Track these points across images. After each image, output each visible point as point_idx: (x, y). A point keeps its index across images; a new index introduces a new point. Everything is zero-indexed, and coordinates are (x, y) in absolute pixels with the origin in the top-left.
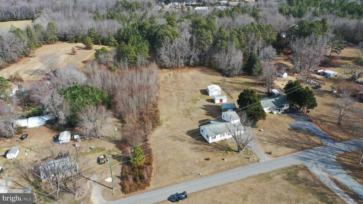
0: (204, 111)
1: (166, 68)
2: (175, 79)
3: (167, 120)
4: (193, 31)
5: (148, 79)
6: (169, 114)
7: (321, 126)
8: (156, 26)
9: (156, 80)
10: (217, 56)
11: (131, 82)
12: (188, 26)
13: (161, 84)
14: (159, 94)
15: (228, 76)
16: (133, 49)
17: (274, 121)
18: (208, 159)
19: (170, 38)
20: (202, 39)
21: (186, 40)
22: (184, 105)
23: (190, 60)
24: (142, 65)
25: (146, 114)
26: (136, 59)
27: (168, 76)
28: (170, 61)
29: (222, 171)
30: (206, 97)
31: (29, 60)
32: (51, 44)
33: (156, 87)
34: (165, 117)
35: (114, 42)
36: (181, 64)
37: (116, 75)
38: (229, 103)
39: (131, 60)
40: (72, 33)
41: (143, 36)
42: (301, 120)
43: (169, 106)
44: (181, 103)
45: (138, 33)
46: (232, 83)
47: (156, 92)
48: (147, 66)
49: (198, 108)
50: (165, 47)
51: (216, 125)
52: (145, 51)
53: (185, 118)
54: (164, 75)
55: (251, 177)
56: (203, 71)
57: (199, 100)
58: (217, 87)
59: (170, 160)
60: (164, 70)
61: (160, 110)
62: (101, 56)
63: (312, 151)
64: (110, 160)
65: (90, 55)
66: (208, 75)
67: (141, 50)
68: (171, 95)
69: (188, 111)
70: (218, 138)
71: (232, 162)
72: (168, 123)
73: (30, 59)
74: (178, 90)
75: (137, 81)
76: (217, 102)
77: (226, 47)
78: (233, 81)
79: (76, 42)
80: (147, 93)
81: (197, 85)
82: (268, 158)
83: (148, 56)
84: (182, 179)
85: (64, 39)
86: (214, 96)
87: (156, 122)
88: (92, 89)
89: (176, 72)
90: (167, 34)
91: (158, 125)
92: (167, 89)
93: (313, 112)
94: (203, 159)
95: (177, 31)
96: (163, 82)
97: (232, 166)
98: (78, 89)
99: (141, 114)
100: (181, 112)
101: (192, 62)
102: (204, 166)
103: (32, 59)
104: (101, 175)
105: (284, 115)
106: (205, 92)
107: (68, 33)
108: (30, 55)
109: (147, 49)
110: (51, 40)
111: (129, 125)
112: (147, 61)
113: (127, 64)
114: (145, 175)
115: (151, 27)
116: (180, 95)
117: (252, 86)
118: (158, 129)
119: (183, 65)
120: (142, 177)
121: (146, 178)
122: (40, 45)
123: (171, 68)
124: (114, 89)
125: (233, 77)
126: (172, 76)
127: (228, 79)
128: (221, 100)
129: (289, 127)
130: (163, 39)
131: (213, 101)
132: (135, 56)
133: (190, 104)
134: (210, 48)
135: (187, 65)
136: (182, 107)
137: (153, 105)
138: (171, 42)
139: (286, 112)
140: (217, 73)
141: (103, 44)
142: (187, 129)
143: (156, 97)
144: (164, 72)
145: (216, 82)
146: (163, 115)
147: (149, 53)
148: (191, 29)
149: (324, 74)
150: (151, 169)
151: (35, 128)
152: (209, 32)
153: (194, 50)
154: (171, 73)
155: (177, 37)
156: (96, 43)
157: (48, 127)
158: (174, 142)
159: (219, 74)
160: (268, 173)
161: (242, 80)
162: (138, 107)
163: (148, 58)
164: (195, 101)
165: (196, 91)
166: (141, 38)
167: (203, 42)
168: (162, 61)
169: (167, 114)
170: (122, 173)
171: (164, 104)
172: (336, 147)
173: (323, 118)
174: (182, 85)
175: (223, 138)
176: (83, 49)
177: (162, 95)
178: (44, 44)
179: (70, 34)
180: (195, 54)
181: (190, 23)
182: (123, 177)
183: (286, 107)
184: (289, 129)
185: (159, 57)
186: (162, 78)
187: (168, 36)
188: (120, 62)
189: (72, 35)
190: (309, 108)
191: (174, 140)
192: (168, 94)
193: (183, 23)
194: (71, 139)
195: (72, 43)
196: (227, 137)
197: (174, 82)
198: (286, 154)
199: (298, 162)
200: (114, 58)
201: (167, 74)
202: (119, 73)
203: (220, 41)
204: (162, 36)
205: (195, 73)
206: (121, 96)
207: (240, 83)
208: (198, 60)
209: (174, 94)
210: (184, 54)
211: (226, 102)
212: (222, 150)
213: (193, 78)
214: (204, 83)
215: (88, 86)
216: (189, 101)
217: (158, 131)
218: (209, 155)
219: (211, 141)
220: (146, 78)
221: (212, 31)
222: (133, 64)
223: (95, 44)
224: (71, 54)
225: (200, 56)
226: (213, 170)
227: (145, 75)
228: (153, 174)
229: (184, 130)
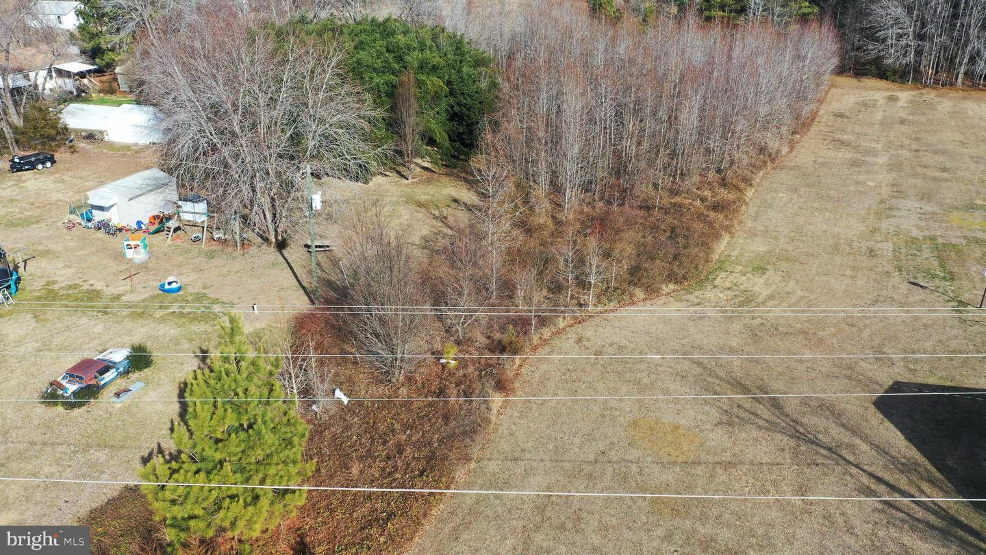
3: (761, 269)
6: (792, 240)
22: (930, 217)
34: (758, 247)
43: (816, 205)
44: (911, 205)
53: (904, 287)
68: (856, 164)
72: (759, 286)
74: (917, 151)
91: (671, 277)
96: (840, 115)
100: (887, 247)
116: (919, 170)
118: (661, 300)
136: (908, 223)
146: (754, 235)
158: (718, 437)
169: (776, 239)
171: (794, 190)
186: (845, 102)
191: (729, 420)
192: (840, 155)
197: (904, 121)
201: (878, 95)
209: (881, 160)
217: (650, 318)
229: (867, 367)
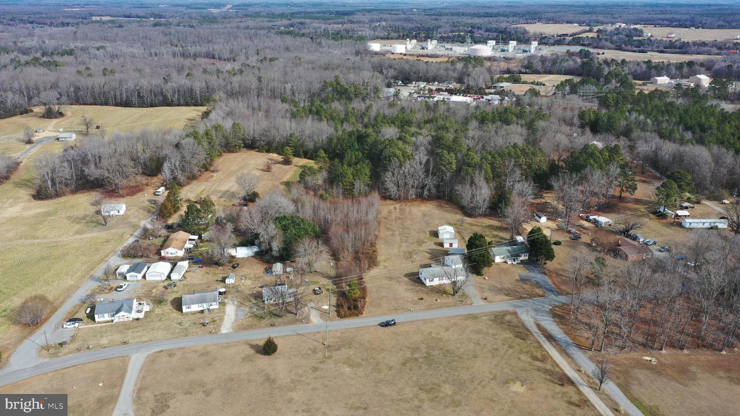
0: (428, 255)
1: (391, 199)
2: (401, 215)
4: (432, 150)
5: (367, 213)
6: (388, 255)
7: (554, 279)
8: (383, 139)
9: (377, 214)
10: (458, 188)
11: (347, 215)
12: (426, 142)
13: (383, 220)
14: (379, 232)
15: (470, 215)
16: (349, 171)
17: (503, 271)
18: (422, 299)
19: (400, 160)
20: (442, 164)
21: (421, 164)
22: (407, 246)
23: (423, 191)
24: (360, 193)
25: (363, 253)
26: (353, 185)
27: (393, 210)
28: (398, 190)
29: (432, 309)
30: (435, 240)
31: (212, 176)
32: (233, 152)
33: (376, 224)
34: (383, 257)
35: (323, 157)
36: (411, 195)
37: (329, 205)
38: (460, 247)
39: (347, 185)
40: (263, 139)
41: (363, 154)
42: (534, 272)
43: (389, 247)
44: (404, 244)
45: (357, 147)
46: (472, 225)
47: (375, 229)
48: (366, 196)
49: (423, 251)
50: (392, 172)
51: (436, 269)
52: (366, 175)
53: (405, 260)
54: (388, 208)
55: (459, 316)
56: (440, 206)
57: (426, 242)
58: (451, 229)
59: (384, 296)
60: (388, 202)
61: (379, 250)
62: (308, 178)
63: (530, 301)
64: (325, 292)
65: (290, 173)
66: (445, 213)
67: (361, 173)
68: (393, 235)
69: (410, 253)
70: (436, 282)
71: (444, 303)
73: (213, 174)
74: (403, 229)
75: (354, 215)
76: (446, 246)
77: (472, 177)
78: (474, 223)
79: (268, 151)
80: (365, 230)
81: (428, 224)
82: (482, 303)
83: (368, 182)
84: (394, 312)
85: (251, 145)
86: (443, 239)
87: (373, 262)
88: (303, 221)
89: (404, 206)
90: (395, 156)
91: (374, 265)
92: (389, 226)
93: (551, 265)
94: (416, 299)
95: (409, 150)
96: (385, 218)
97: (441, 306)
98: (288, 220)
99: (357, 252)
100: (402, 254)
101: (426, 193)
102: (416, 304)
103: (215, 174)
104: (318, 303)
105: (518, 266)
106: (435, 234)
107: (258, 139)
108: (212, 169)
109: (369, 174)
110: (234, 147)
111: (343, 263)
112: (367, 188)
113: (341, 191)
114: (359, 305)
115: (376, 141)
116: (405, 235)
117: (496, 231)
118: (374, 269)
119: (414, 196)
120: (356, 307)
121: (360, 308)
122: (221, 153)
123: (398, 199)
124: (326, 221)
125: (476, 218)
126: (398, 210)
127: (468, 220)
128: (451, 245)
129: (518, 278)
130: (390, 161)
131: (441, 245)
132: (353, 181)
133: (414, 247)
134: (452, 176)
135: (421, 197)
136: (404, 248)
137: (371, 244)
138: (401, 166)
139: (522, 262)
140: (457, 210)
141: (305, 157)
142: (406, 272)
143: (375, 235)
144: (387, 205)
145: (452, 222)
146: (381, 255)
147: (371, 178)
148: (430, 147)
149: (595, 222)
150: (365, 302)
151: (243, 258)
152: (452, 155)
153: (430, 177)
154: (398, 206)
155: (409, 159)
156: (297, 155)
157: (257, 259)
159: (460, 212)
160: (477, 315)
161: (487, 222)
162: (354, 245)
163: (368, 185)
164: (420, 243)
165: (425, 232)
166: (361, 156)
167: (443, 168)
168: (386, 189)
169: (385, 255)
170: (337, 303)
171: (384, 244)
172: (558, 299)
173: (561, 272)
174: (409, 222)
175: (442, 282)
176: (279, 163)
177: (383, 233)
178: (224, 152)
179: (260, 140)
180: (430, 182)
181: (430, 138)
182: (339, 306)
183: (524, 257)
184: (517, 280)
185: (383, 183)
186: (385, 212)
187: (397, 157)
188: (332, 188)
189: (264, 141)
190: (546, 260)
191: (390, 281)
192: (389, 233)
193: (420, 138)
194: (283, 272)
195: (263, 152)
196: (446, 281)
197: (399, 218)
198: (502, 301)
199: (511, 309)
200: (324, 182)
201: (392, 207)
202: (331, 202)
203: (465, 167)
204: (389, 157)
205: (429, 208)
206: (335, 231)
207: (482, 226)
208: (434, 191)
209: (397, 233)
210: (416, 183)
211: (457, 247)
212: (438, 293)
213: (424, 215)
214: (437, 222)
215: (298, 218)
216: (414, 243)
217: (374, 272)
218: (425, 296)
219: (428, 283)
220: (364, 211)
221: (456, 155)
222: (349, 193)
223: (294, 156)
224: (264, 171)
225: (437, 187)
226: (425, 308)
227: (363, 207)
228: (366, 306)
229: (403, 272)
